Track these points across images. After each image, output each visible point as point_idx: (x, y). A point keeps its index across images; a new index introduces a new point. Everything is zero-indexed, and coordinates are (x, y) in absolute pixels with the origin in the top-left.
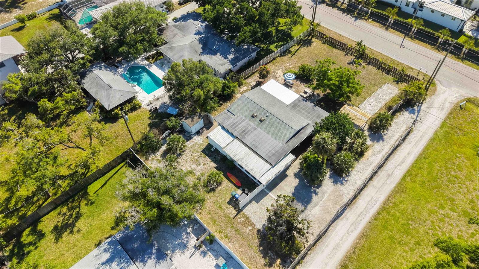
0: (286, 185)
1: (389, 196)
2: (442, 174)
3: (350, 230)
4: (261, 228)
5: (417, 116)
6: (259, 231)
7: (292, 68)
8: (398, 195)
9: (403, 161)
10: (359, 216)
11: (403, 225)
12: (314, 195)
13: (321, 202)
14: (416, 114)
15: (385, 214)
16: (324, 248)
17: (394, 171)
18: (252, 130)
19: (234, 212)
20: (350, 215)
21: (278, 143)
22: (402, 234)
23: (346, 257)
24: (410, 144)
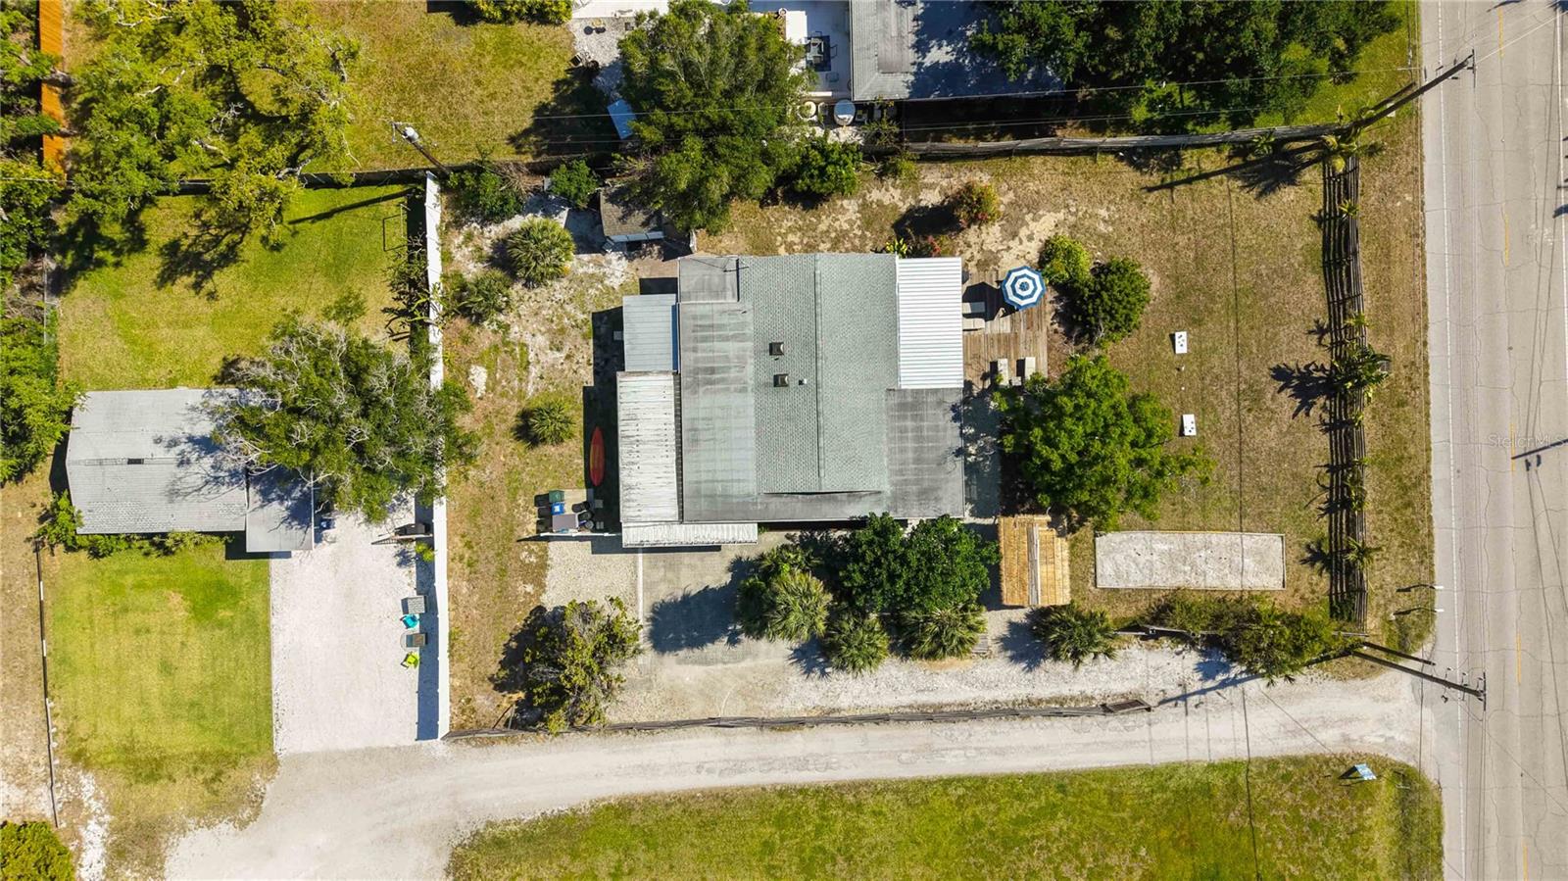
0: (692, 567)
1: (867, 784)
2: (1041, 848)
3: (706, 766)
4: (549, 608)
5: (1203, 692)
6: (540, 609)
7: (1101, 236)
8: (889, 796)
9: (1000, 752)
10: (759, 759)
11: (822, 849)
12: (726, 639)
13: (720, 666)
14: (1209, 684)
15: (812, 804)
16: (624, 748)
17: (951, 749)
18: (732, 387)
19: (532, 528)
20: (744, 744)
21: (752, 475)
22: (796, 860)
23: (647, 799)
24: (1077, 735)
